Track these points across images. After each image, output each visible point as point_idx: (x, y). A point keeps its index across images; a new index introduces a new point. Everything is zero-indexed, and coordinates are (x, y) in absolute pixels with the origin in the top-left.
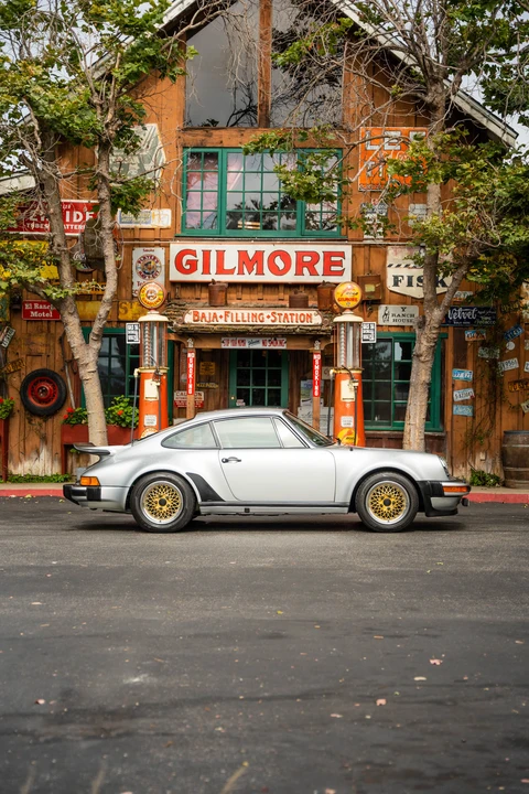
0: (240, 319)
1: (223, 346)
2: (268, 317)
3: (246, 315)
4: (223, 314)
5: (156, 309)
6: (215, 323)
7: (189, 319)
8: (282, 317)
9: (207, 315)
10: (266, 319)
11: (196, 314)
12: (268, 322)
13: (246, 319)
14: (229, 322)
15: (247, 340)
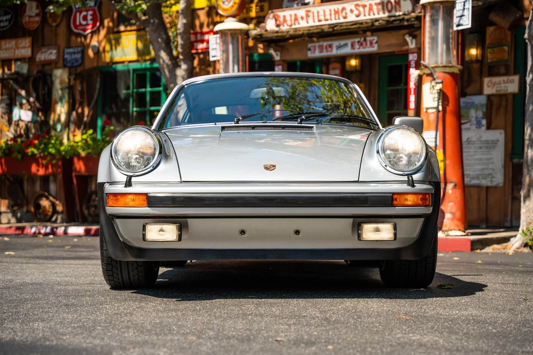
0: (322, 18)
1: (310, 55)
2: (352, 11)
3: (328, 13)
4: (304, 16)
5: (234, 16)
6: (297, 26)
7: (270, 25)
8: (367, 9)
9: (288, 18)
10: (349, 14)
11: (276, 18)
12: (352, 18)
13: (328, 17)
14: (311, 23)
15: (335, 44)
